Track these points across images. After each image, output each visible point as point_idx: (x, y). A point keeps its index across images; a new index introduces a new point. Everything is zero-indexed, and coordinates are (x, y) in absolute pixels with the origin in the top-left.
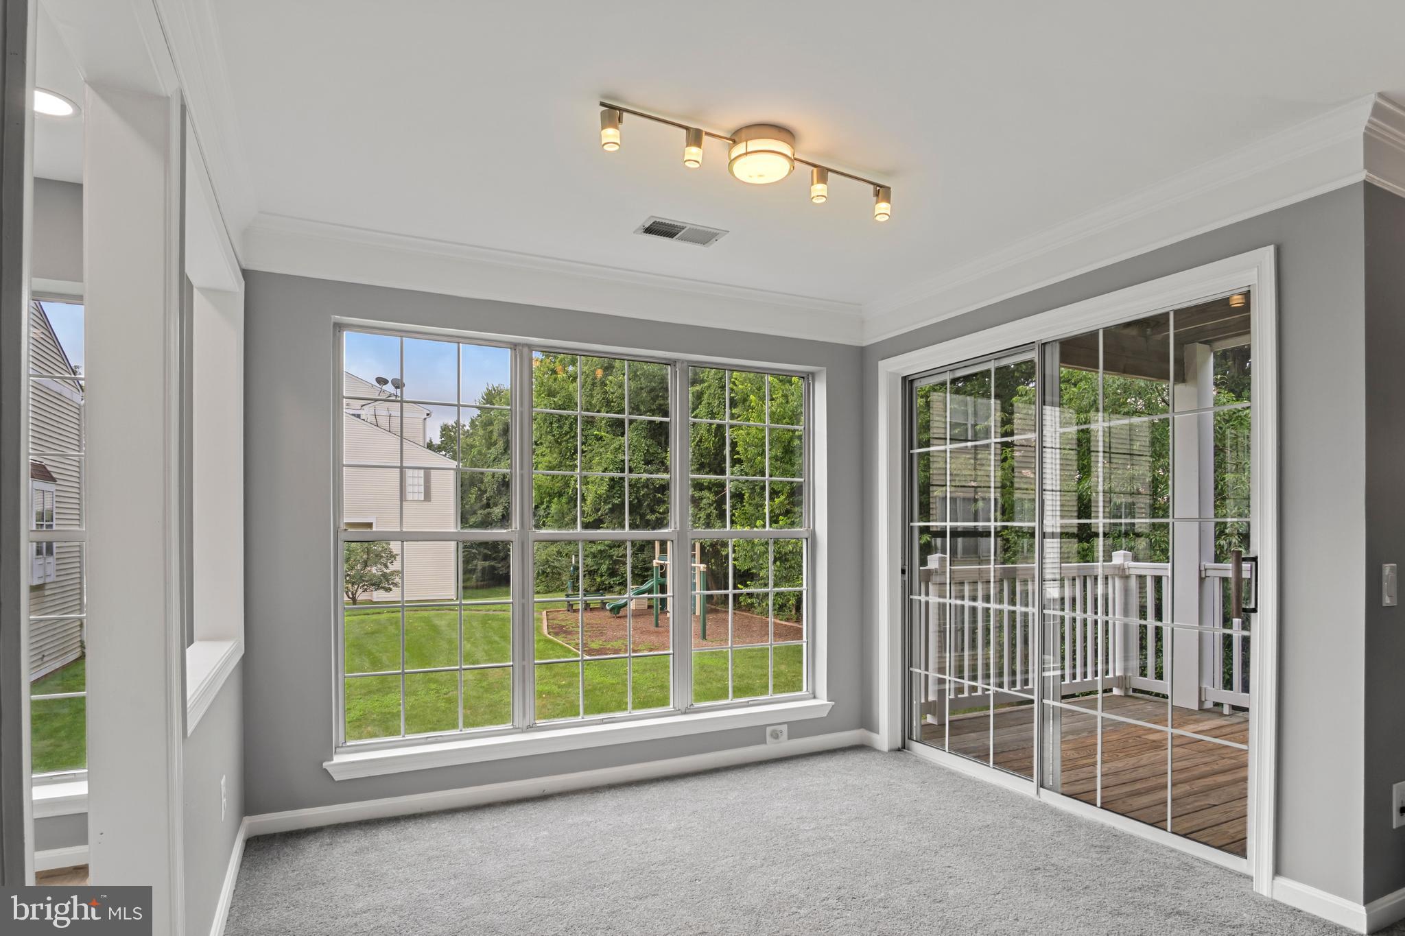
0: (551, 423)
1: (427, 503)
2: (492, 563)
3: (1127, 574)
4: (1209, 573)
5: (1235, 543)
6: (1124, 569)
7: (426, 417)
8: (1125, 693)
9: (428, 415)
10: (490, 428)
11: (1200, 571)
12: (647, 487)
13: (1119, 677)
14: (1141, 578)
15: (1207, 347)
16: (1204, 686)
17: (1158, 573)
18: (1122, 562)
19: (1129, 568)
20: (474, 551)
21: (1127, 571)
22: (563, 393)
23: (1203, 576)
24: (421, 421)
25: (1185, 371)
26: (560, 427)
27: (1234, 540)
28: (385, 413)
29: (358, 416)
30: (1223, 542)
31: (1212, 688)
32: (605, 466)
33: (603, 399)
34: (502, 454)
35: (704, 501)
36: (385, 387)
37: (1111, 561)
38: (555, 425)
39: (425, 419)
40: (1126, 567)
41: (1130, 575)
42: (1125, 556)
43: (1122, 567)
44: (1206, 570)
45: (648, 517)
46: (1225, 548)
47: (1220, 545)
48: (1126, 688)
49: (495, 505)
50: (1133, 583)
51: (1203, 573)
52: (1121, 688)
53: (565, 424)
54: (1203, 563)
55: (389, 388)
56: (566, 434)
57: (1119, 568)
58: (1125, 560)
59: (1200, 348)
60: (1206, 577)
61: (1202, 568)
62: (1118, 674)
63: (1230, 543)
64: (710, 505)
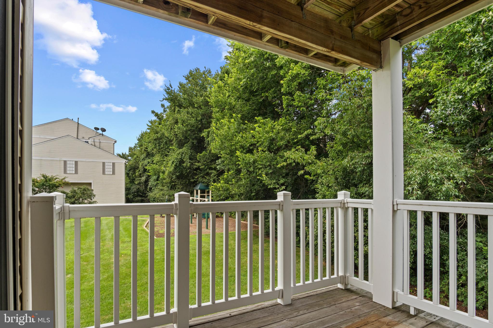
0: (156, 144)
1: (113, 175)
2: (143, 198)
3: (346, 206)
4: (400, 207)
5: (416, 189)
6: (344, 203)
7: (114, 142)
8: (345, 287)
9: (115, 142)
10: (142, 147)
11: (393, 205)
12: (190, 169)
13: (341, 276)
14: (356, 210)
15: (397, 43)
16: (396, 290)
17: (366, 206)
18: (343, 199)
19: (347, 203)
20: (136, 194)
21: (346, 204)
22: (161, 132)
23: (395, 209)
24: (112, 144)
25: (382, 60)
26: (159, 146)
27: (415, 187)
28: (98, 141)
29: (87, 142)
30: (410, 188)
31: (402, 293)
32: (173, 160)
33: (174, 134)
34: (146, 157)
35: (213, 174)
36: (98, 131)
37: (337, 198)
38: (157, 145)
39: (114, 143)
40: (345, 202)
41: (349, 207)
42: (345, 194)
43: (343, 202)
44: (397, 204)
45: (191, 180)
46: (411, 191)
47: (408, 190)
48: (346, 284)
49: (143, 176)
50: (351, 213)
51: (395, 207)
52: (343, 284)
53: (161, 144)
54: (395, 200)
55: (100, 131)
56: (162, 148)
57: (341, 203)
58: (345, 198)
59: (392, 43)
60: (398, 209)
61: (395, 203)
62: (341, 274)
63: (413, 189)
64: (215, 176)
